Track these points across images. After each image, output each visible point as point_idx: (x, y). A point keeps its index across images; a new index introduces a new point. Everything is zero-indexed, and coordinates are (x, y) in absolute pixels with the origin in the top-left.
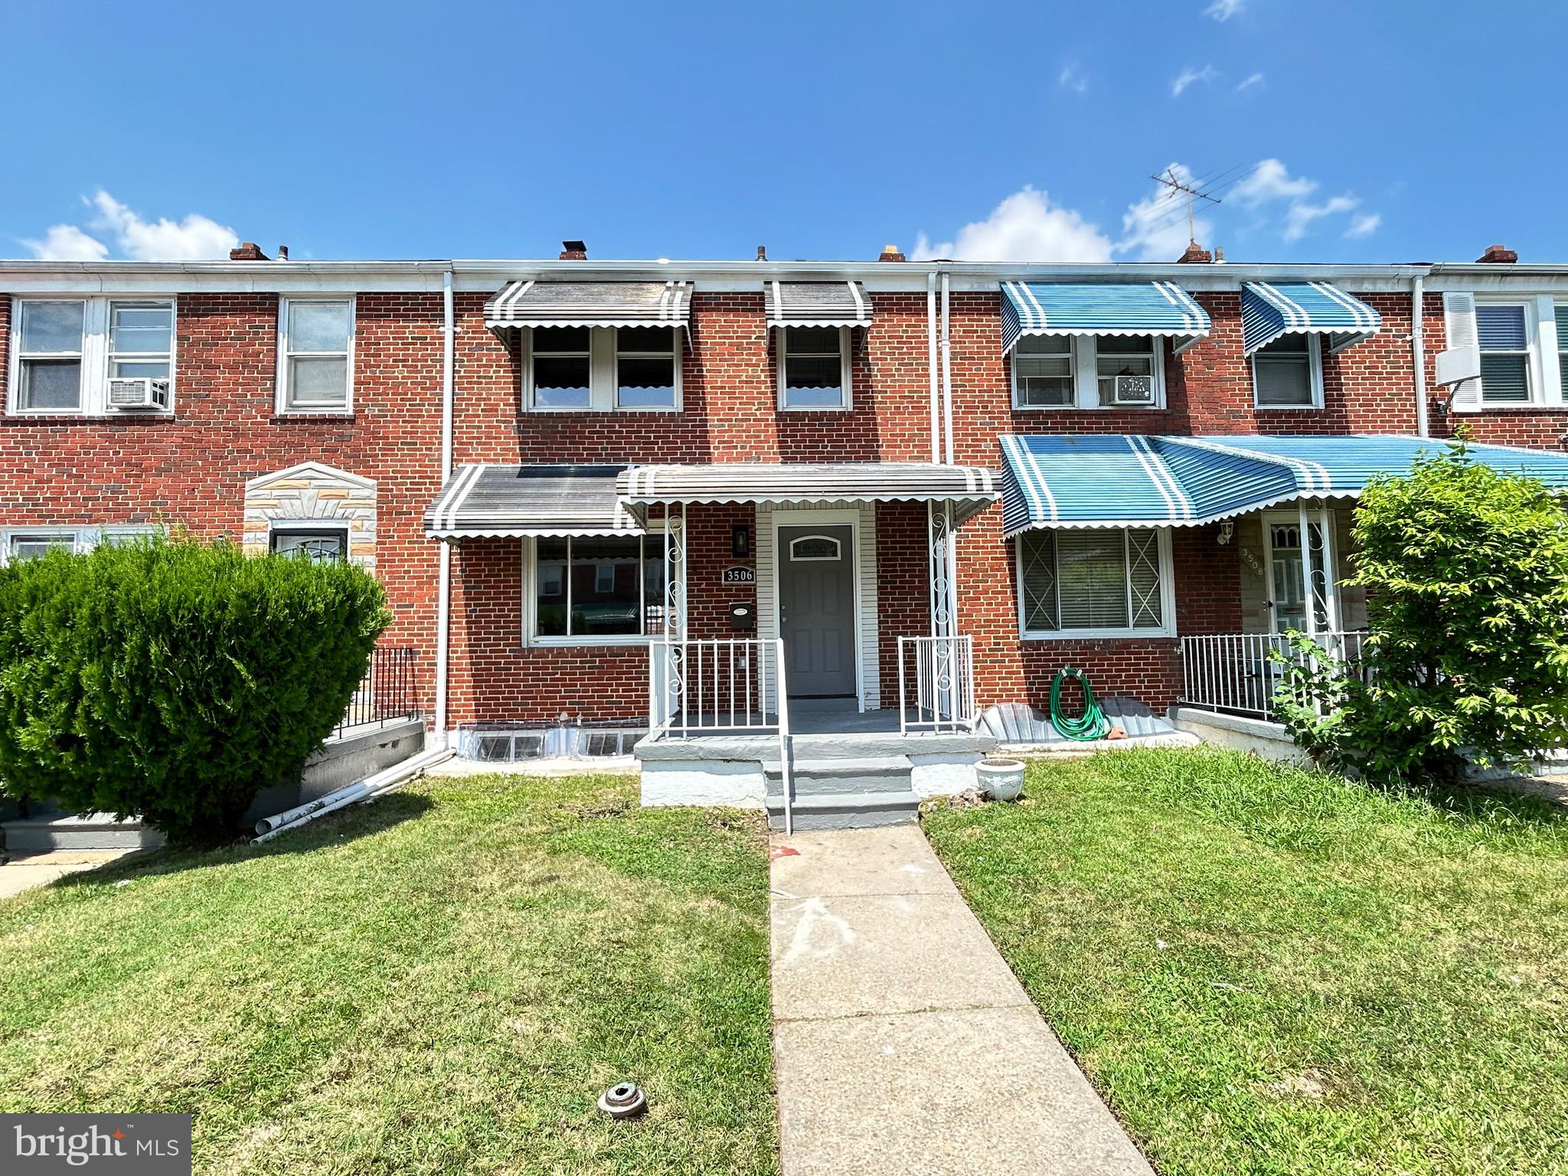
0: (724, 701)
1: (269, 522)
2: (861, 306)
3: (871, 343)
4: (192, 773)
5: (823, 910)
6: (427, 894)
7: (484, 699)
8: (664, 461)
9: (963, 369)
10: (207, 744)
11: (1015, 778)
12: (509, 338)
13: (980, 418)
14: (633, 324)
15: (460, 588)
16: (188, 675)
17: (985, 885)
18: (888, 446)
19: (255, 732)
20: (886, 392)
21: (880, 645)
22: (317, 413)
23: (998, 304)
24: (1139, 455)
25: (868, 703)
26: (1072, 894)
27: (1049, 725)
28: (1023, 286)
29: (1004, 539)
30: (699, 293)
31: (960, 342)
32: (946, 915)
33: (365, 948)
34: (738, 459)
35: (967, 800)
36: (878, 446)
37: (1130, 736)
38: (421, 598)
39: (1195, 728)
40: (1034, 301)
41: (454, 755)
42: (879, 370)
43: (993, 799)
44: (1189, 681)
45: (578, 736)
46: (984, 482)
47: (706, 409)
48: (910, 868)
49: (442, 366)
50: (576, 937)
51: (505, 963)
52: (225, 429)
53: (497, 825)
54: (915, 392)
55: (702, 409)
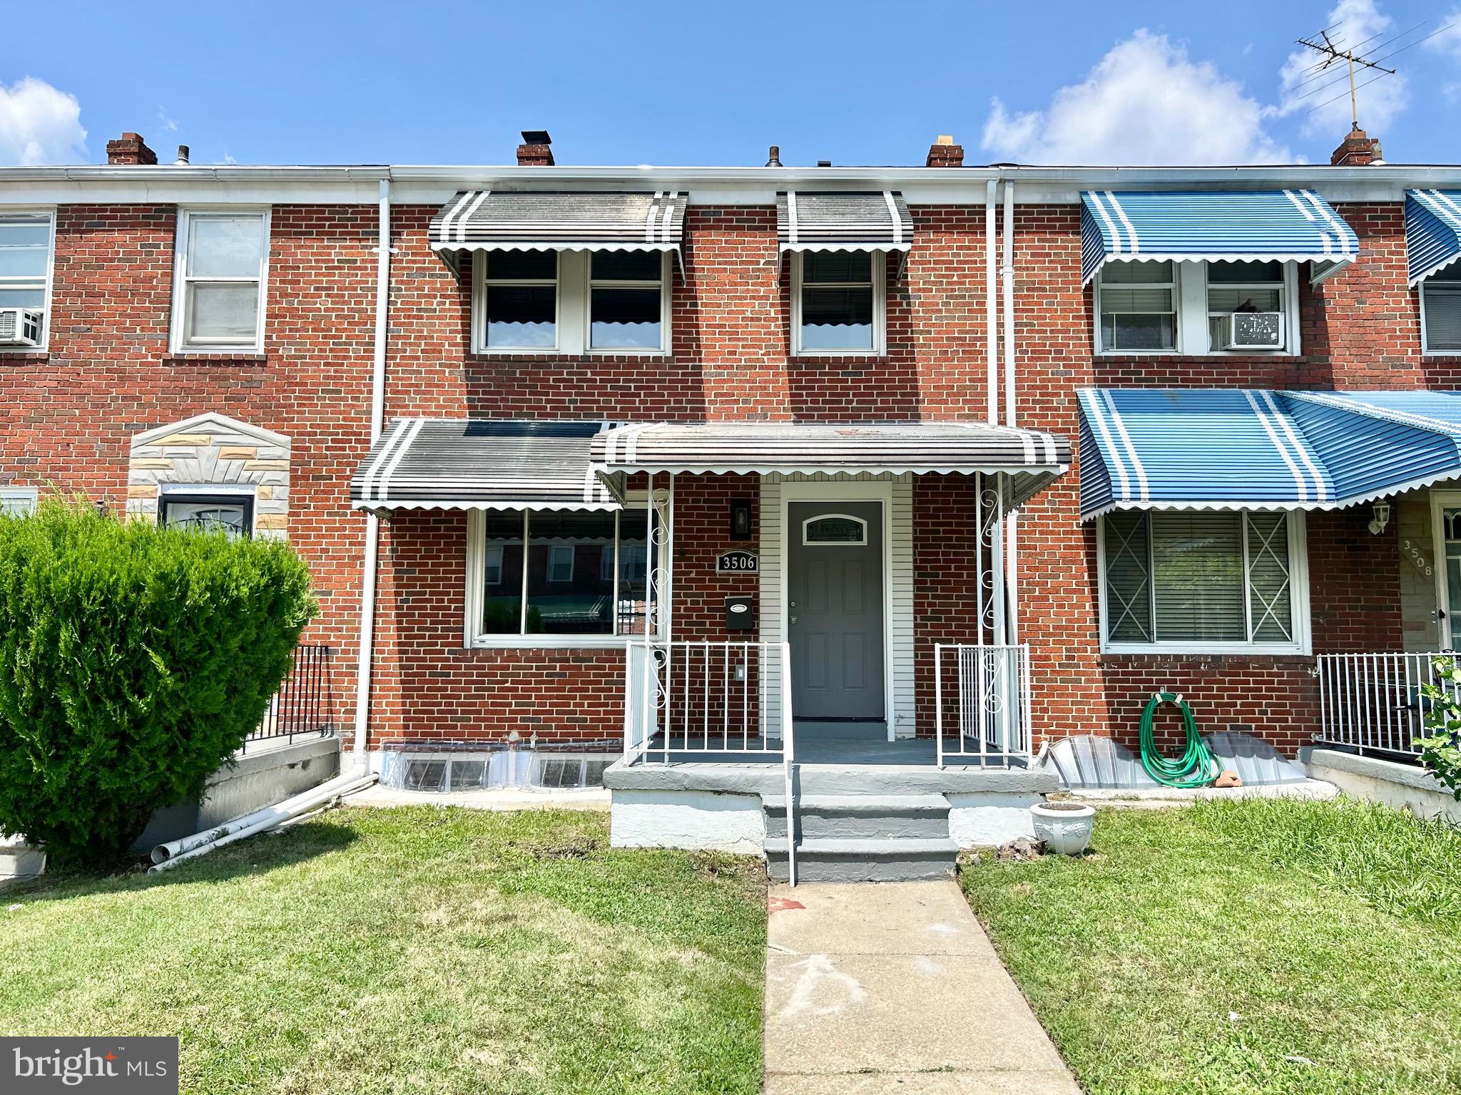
0: (716, 721)
1: (159, 487)
2: (898, 226)
3: (913, 270)
4: (93, 783)
5: (829, 967)
6: (365, 928)
7: (415, 712)
8: (646, 418)
9: (1030, 304)
10: (112, 750)
11: (1080, 826)
12: (457, 261)
13: (1052, 366)
14: (612, 248)
15: (388, 572)
16: (96, 666)
17: (1029, 946)
18: (931, 402)
19: (165, 737)
20: (930, 332)
21: (916, 656)
22: (221, 353)
23: (1078, 220)
24: (1262, 417)
25: (900, 729)
26: (1134, 959)
27: (1138, 766)
28: (1111, 198)
29: (1081, 522)
30: (694, 207)
31: (1027, 269)
32: (977, 978)
33: (304, 977)
34: (739, 417)
35: (1018, 851)
36: (918, 402)
37: (1245, 784)
38: (341, 583)
39: (1334, 775)
40: (1123, 217)
41: (376, 781)
42: (921, 304)
43: (1052, 852)
44: (1328, 713)
45: (531, 762)
46: (1047, 451)
47: (700, 353)
48: (938, 927)
49: (375, 296)
50: (540, 977)
51: (461, 997)
52: (108, 371)
53: (438, 860)
54: (967, 332)
55: (695, 353)
